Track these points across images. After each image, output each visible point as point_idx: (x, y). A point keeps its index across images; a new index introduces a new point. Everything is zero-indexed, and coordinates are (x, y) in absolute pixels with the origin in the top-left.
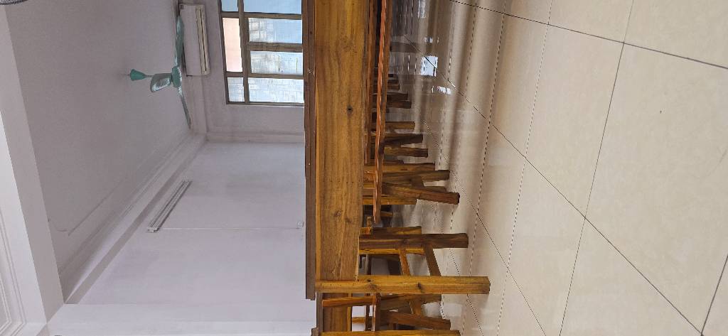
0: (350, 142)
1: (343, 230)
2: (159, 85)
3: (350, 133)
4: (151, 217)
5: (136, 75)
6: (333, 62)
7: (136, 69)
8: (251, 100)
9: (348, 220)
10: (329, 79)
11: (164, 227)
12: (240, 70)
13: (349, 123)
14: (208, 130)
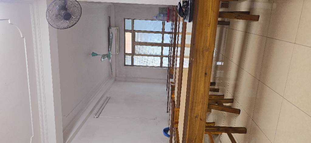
0: (205, 87)
1: (199, 124)
2: (104, 59)
3: (205, 83)
4: (95, 112)
5: (94, 54)
6: (200, 55)
7: (94, 52)
8: (134, 64)
9: (201, 119)
10: (198, 62)
11: (100, 116)
12: (131, 52)
13: (205, 79)
14: (116, 76)
